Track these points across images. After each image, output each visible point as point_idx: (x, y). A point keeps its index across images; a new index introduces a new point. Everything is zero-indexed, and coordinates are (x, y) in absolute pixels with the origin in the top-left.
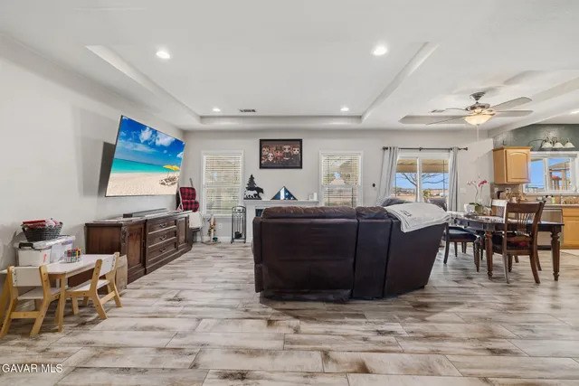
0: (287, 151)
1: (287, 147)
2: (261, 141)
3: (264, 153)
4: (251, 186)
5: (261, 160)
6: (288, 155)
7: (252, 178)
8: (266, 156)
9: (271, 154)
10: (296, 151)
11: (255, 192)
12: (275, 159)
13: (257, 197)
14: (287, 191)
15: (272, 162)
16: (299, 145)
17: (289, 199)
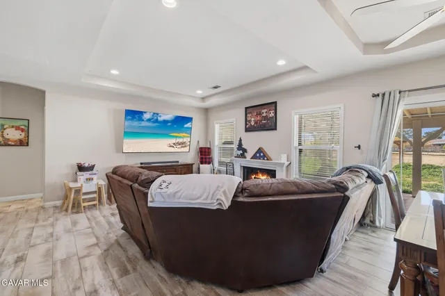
0: (264, 115)
1: (264, 111)
2: (246, 108)
3: (248, 119)
4: (240, 147)
5: (246, 124)
6: (266, 118)
7: (240, 140)
8: (250, 121)
9: (253, 119)
10: (272, 115)
11: (241, 152)
12: (256, 123)
13: (243, 156)
14: (262, 152)
15: (254, 125)
16: (274, 108)
17: (264, 159)
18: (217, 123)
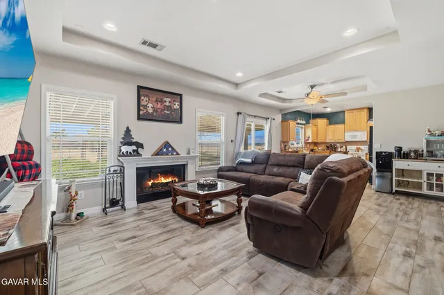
0: (167, 104)
1: (168, 100)
2: (139, 87)
3: (143, 103)
6: (169, 108)
7: (128, 131)
8: (146, 107)
9: (150, 105)
10: (177, 106)
12: (155, 110)
13: (137, 154)
14: (170, 146)
15: (152, 114)
16: (179, 100)
17: (172, 154)
18: (49, 90)
